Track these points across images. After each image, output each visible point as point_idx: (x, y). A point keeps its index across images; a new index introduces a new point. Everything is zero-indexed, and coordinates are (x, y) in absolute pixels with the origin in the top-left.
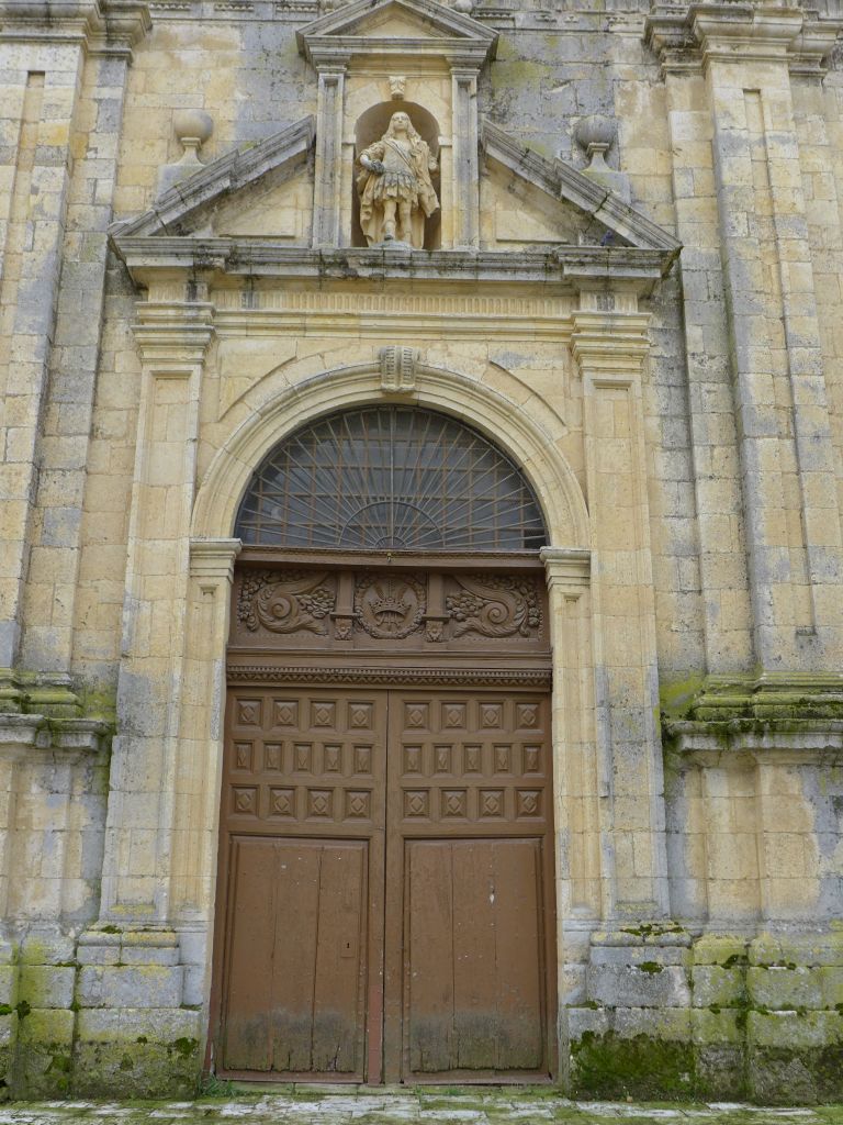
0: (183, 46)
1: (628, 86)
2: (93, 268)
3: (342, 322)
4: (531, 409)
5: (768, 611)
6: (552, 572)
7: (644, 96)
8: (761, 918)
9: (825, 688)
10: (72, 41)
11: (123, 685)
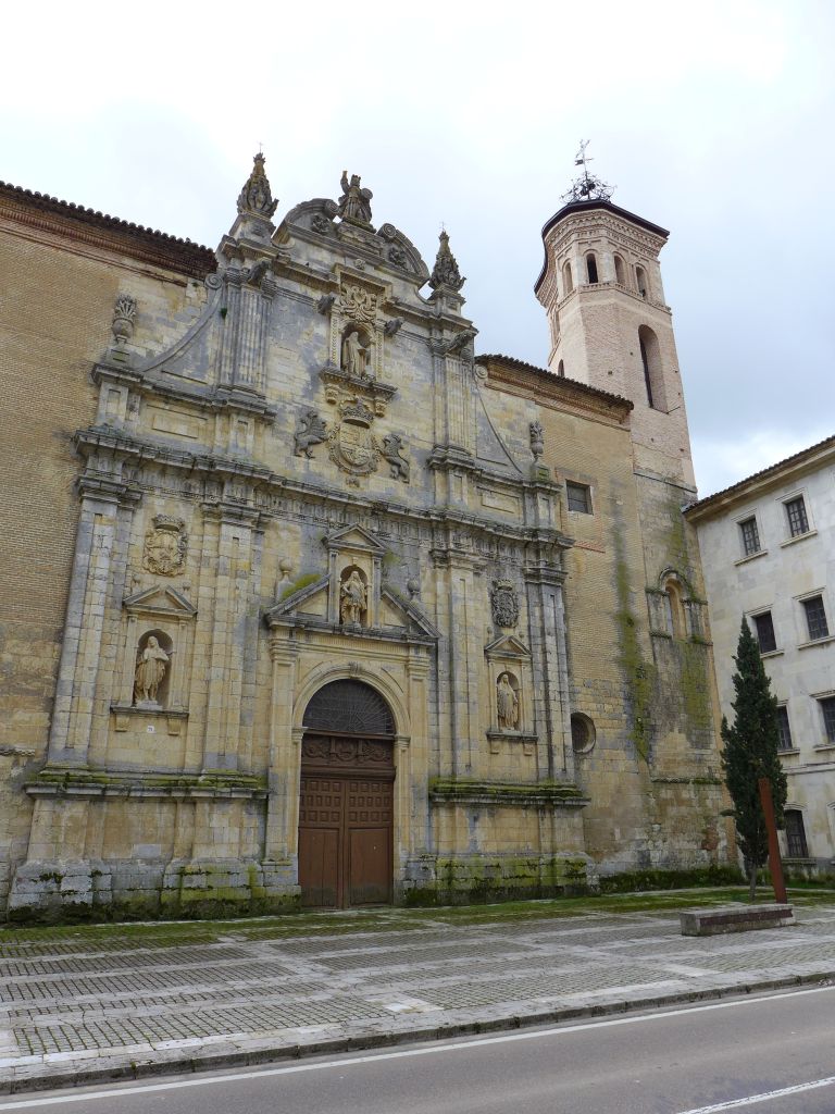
0: (281, 530)
1: (424, 569)
3: (338, 650)
4: (393, 686)
5: (458, 758)
6: (397, 742)
8: (454, 853)
10: (248, 527)
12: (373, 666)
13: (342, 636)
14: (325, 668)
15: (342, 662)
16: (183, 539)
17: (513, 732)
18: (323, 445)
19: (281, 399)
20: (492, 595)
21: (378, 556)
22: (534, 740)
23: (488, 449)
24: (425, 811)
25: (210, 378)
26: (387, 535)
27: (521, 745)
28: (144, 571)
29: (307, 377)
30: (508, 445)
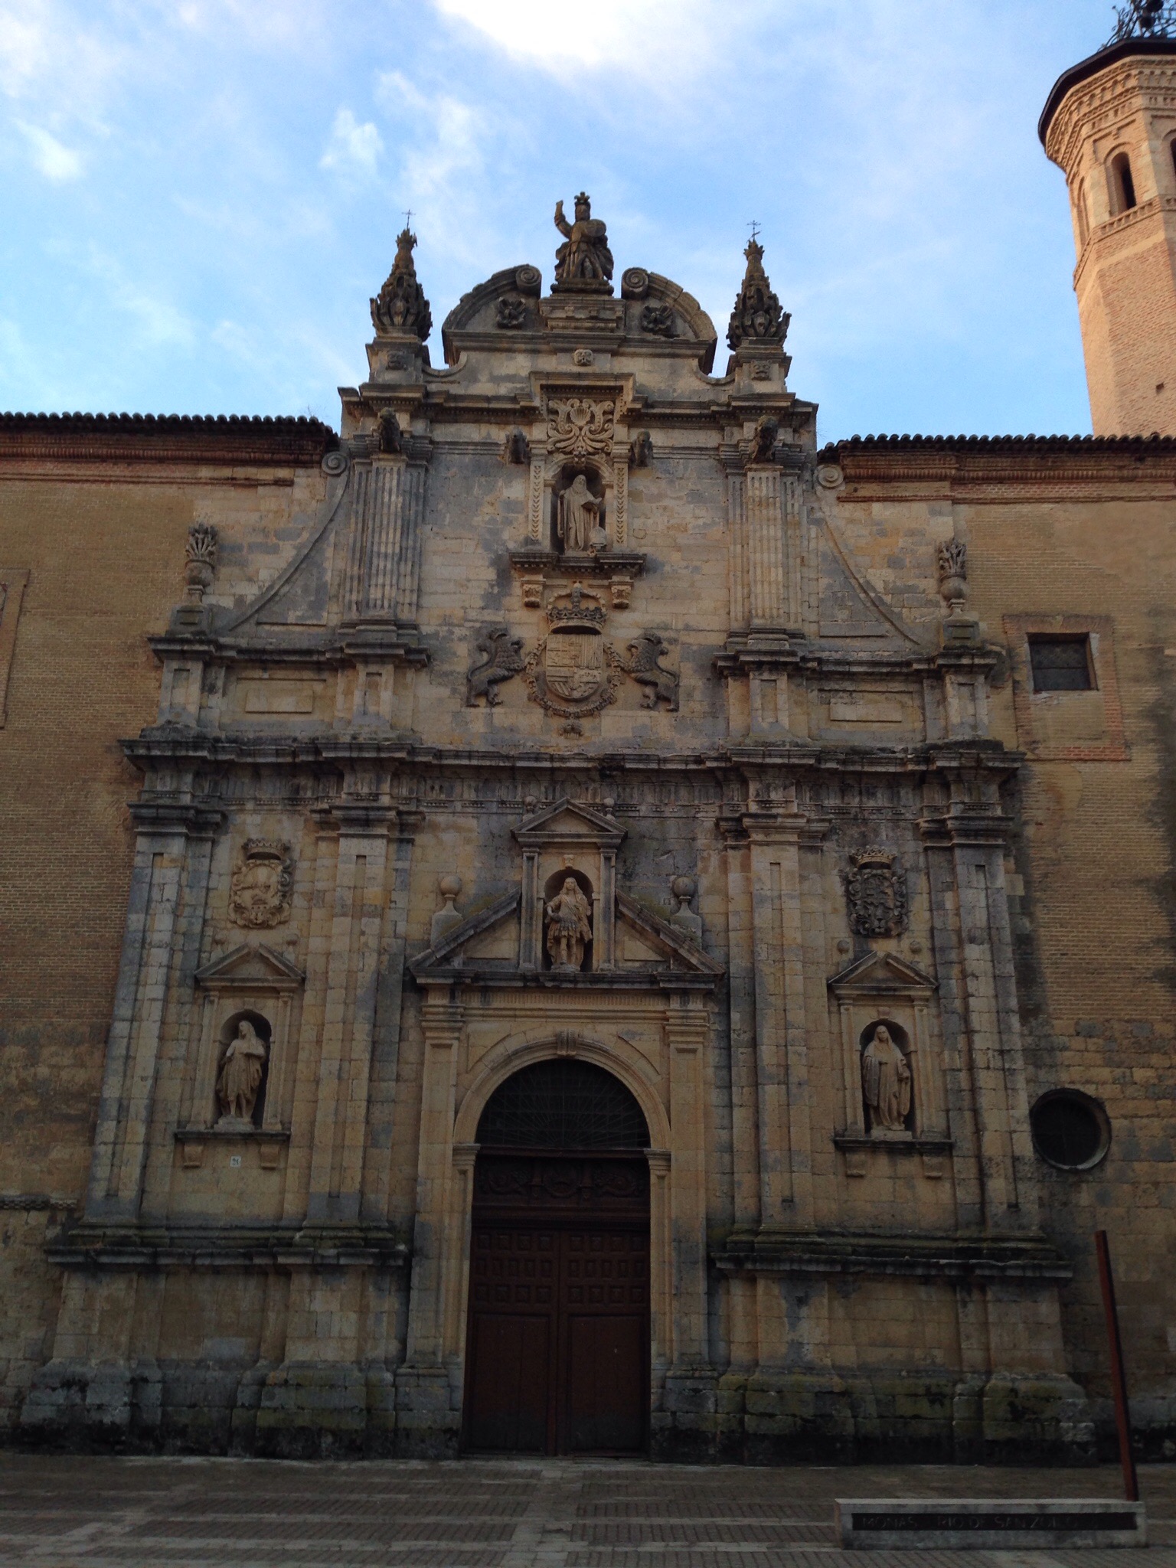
0: (444, 830)
1: (705, 854)
2: (397, 977)
3: (536, 1013)
4: (640, 1065)
5: (767, 1188)
6: (651, 1162)
7: (714, 861)
8: (757, 1364)
9: (797, 1234)
10: (382, 836)
11: (417, 1229)
12: (602, 1034)
13: (541, 989)
14: (513, 1045)
15: (542, 1031)
16: (286, 870)
17: (898, 1133)
18: (517, 679)
19: (446, 621)
20: (847, 882)
21: (610, 846)
22: (944, 1148)
23: (842, 615)
24: (702, 1287)
25: (332, 616)
26: (632, 807)
27: (916, 1159)
28: (229, 925)
29: (491, 574)
30: (888, 599)
